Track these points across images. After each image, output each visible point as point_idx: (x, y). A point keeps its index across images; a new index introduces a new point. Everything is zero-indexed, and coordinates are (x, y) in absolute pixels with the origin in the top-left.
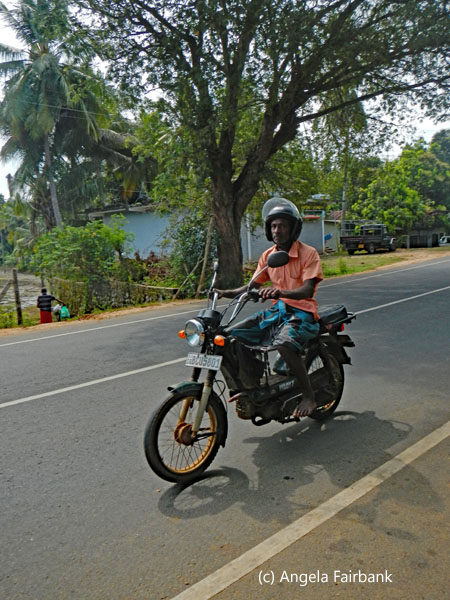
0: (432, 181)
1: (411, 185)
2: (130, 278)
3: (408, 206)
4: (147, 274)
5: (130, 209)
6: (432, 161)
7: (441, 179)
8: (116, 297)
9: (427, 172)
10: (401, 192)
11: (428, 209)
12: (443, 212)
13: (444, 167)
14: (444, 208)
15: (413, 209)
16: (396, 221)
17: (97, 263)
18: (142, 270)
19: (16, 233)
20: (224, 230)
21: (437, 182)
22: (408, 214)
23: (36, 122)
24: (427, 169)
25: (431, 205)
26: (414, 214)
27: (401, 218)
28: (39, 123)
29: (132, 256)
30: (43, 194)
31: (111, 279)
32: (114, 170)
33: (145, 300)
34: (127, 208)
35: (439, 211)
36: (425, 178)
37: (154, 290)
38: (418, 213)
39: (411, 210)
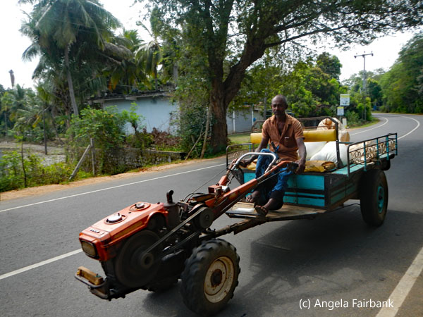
0: (319, 86)
1: (307, 87)
2: (143, 145)
3: (306, 101)
4: (154, 143)
5: (127, 98)
6: (318, 72)
7: (325, 84)
8: (130, 158)
9: (316, 80)
10: (301, 92)
11: (318, 103)
12: (327, 106)
13: (326, 77)
14: (328, 103)
15: (309, 103)
16: (299, 111)
17: (113, 136)
18: (150, 140)
19: (17, 113)
20: (218, 114)
21: (322, 86)
22: (306, 106)
23: (62, 36)
24: (316, 78)
25: (319, 101)
26: (310, 107)
27: (303, 109)
28: (65, 37)
29: (141, 131)
30: (63, 86)
31: (125, 146)
32: (103, 70)
33: (156, 160)
34: (125, 97)
35: (324, 105)
36: (315, 83)
37: (163, 153)
38: (312, 106)
39: (307, 104)
